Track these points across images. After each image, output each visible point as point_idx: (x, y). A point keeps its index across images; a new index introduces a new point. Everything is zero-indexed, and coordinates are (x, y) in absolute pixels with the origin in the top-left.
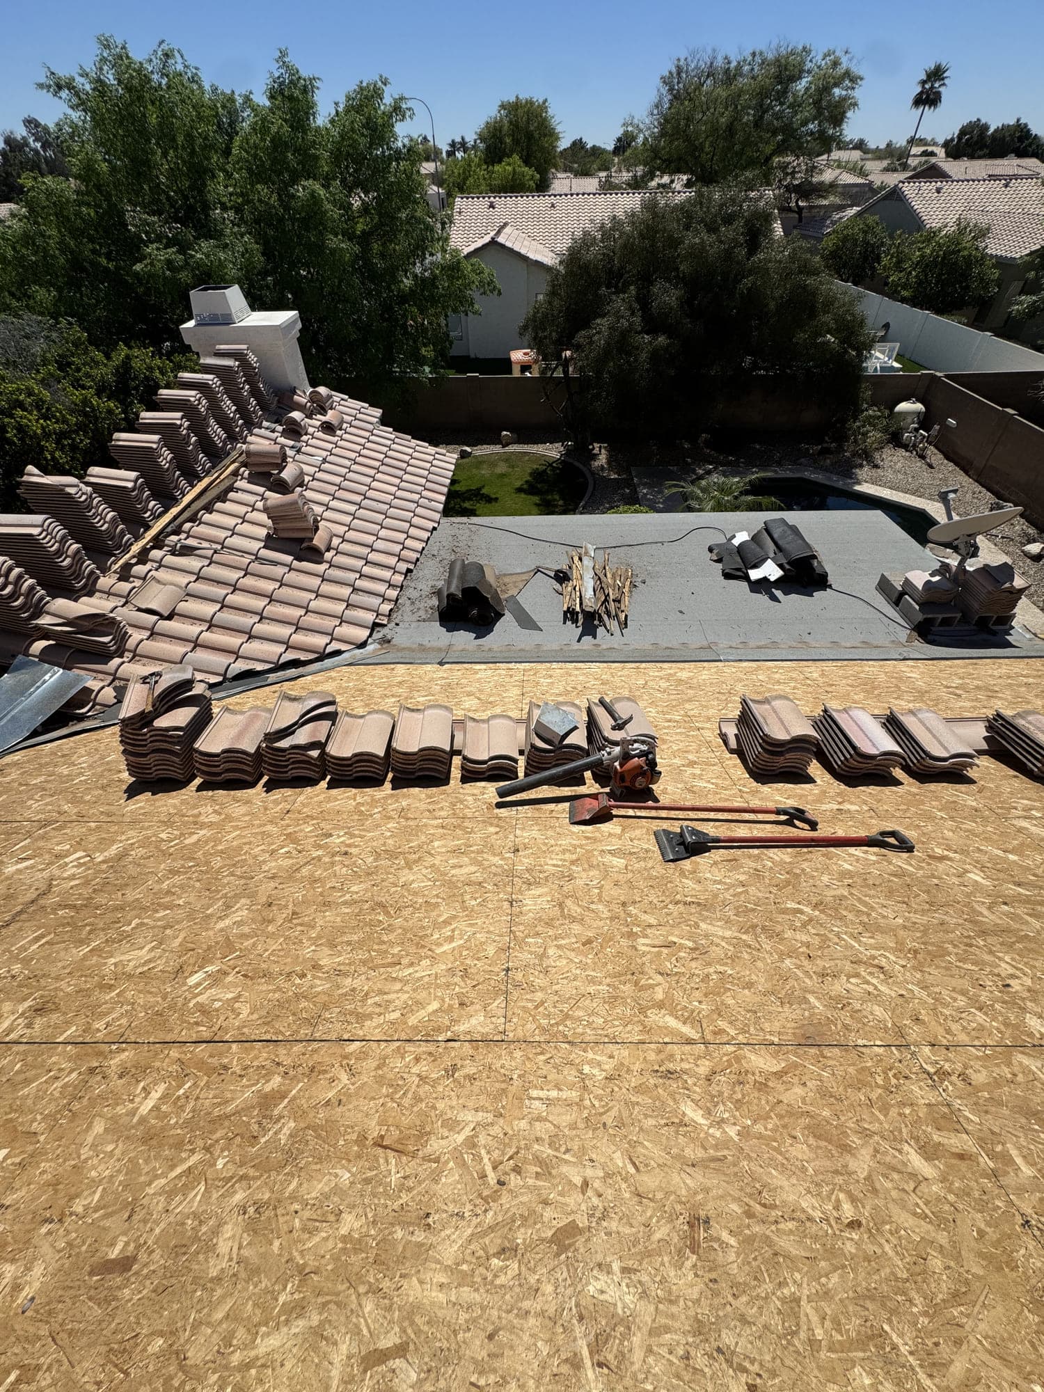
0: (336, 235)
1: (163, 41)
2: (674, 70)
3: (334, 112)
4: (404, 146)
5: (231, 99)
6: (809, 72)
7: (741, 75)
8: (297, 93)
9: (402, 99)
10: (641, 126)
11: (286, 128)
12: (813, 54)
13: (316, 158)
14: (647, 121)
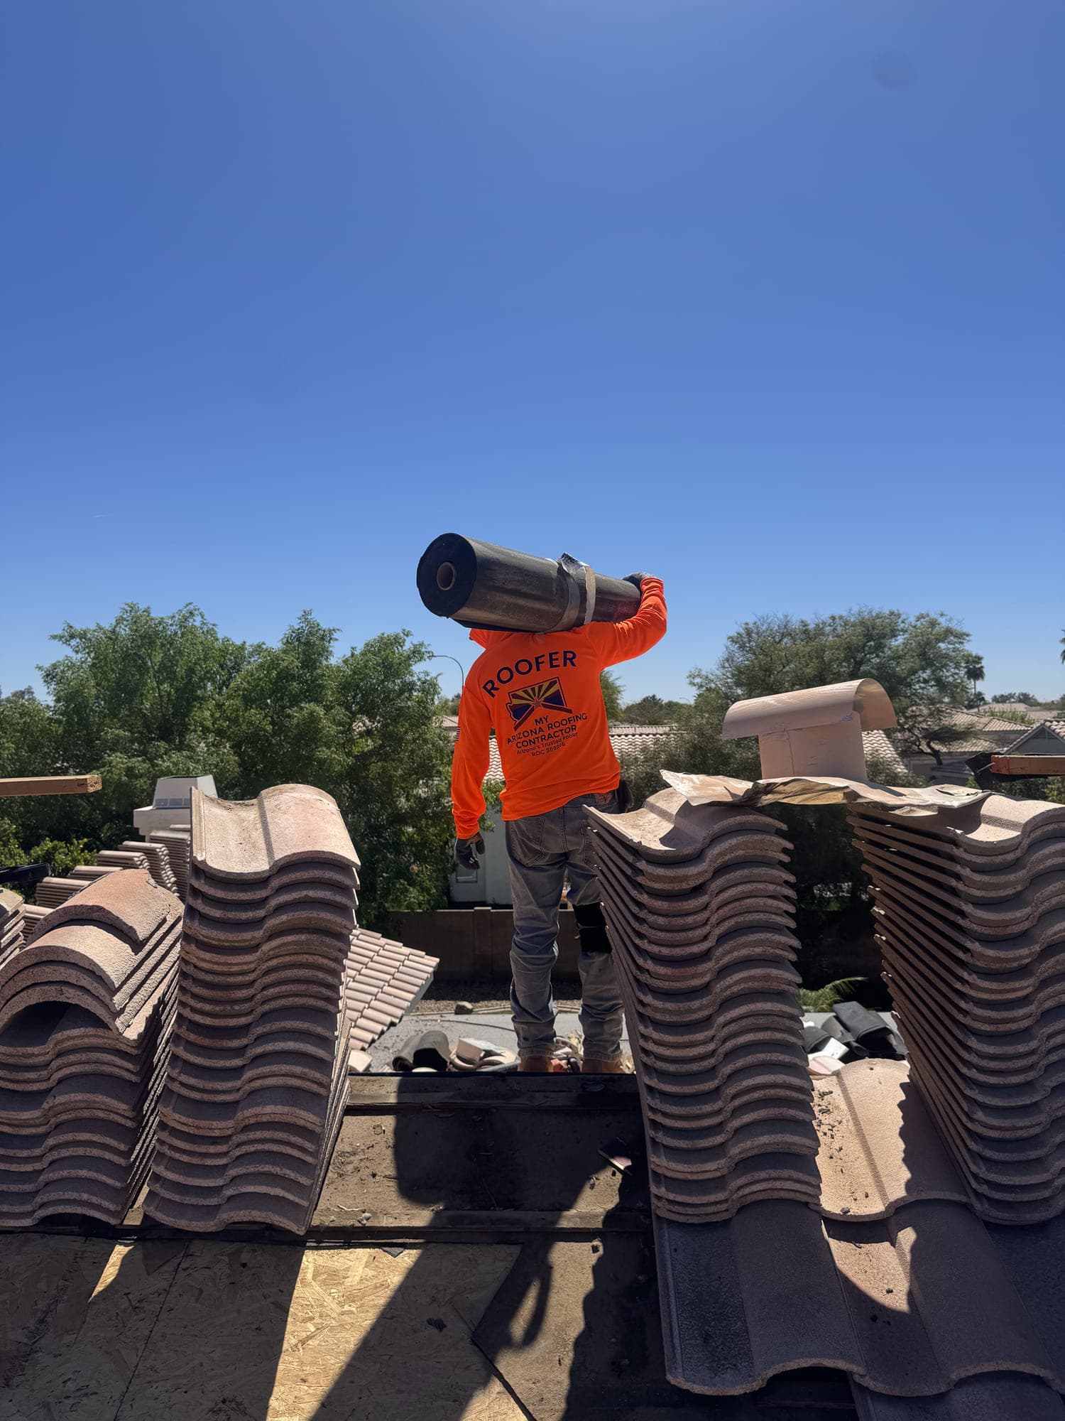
0: (329, 748)
1: (190, 604)
2: (742, 631)
3: (350, 654)
4: (419, 679)
5: (242, 647)
6: (904, 631)
7: (823, 634)
8: (313, 639)
9: (422, 645)
10: (711, 677)
11: (297, 663)
12: (903, 617)
13: (322, 687)
14: (718, 673)
